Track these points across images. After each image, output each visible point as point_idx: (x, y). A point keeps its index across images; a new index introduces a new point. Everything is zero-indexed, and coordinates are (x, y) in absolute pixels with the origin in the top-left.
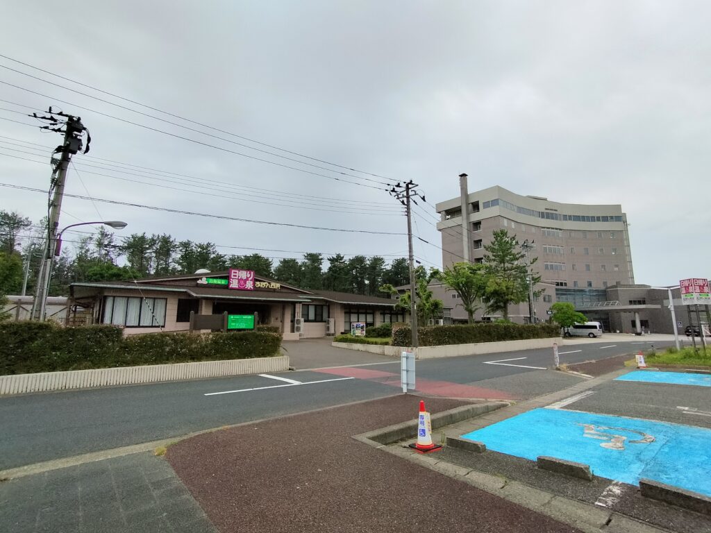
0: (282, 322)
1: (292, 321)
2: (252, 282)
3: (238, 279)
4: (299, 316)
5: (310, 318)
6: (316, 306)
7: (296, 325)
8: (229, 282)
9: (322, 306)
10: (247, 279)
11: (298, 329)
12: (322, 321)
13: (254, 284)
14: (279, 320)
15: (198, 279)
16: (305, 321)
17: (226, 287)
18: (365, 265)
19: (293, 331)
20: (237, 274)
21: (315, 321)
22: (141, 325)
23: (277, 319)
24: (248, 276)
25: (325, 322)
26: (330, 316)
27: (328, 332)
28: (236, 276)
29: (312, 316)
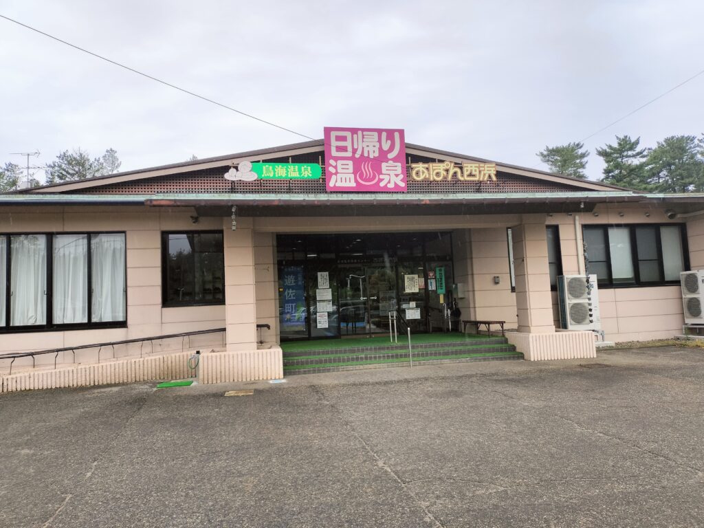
0: (519, 289)
1: (556, 287)
2: (399, 167)
3: (352, 158)
4: (573, 267)
5: (616, 275)
6: (632, 229)
7: (570, 301)
8: (324, 171)
9: (656, 227)
10: (383, 156)
11: (582, 315)
12: (661, 281)
13: (407, 171)
14: (505, 284)
15: (226, 169)
16: (602, 285)
17: (320, 185)
18: (693, 156)
19: (561, 323)
20: (348, 144)
21: (636, 281)
22: (57, 320)
23: (496, 281)
24: (386, 146)
25: (676, 283)
26: (693, 262)
27: (691, 321)
28: (344, 149)
29: (622, 266)
